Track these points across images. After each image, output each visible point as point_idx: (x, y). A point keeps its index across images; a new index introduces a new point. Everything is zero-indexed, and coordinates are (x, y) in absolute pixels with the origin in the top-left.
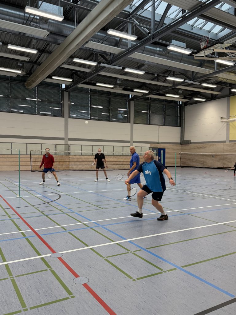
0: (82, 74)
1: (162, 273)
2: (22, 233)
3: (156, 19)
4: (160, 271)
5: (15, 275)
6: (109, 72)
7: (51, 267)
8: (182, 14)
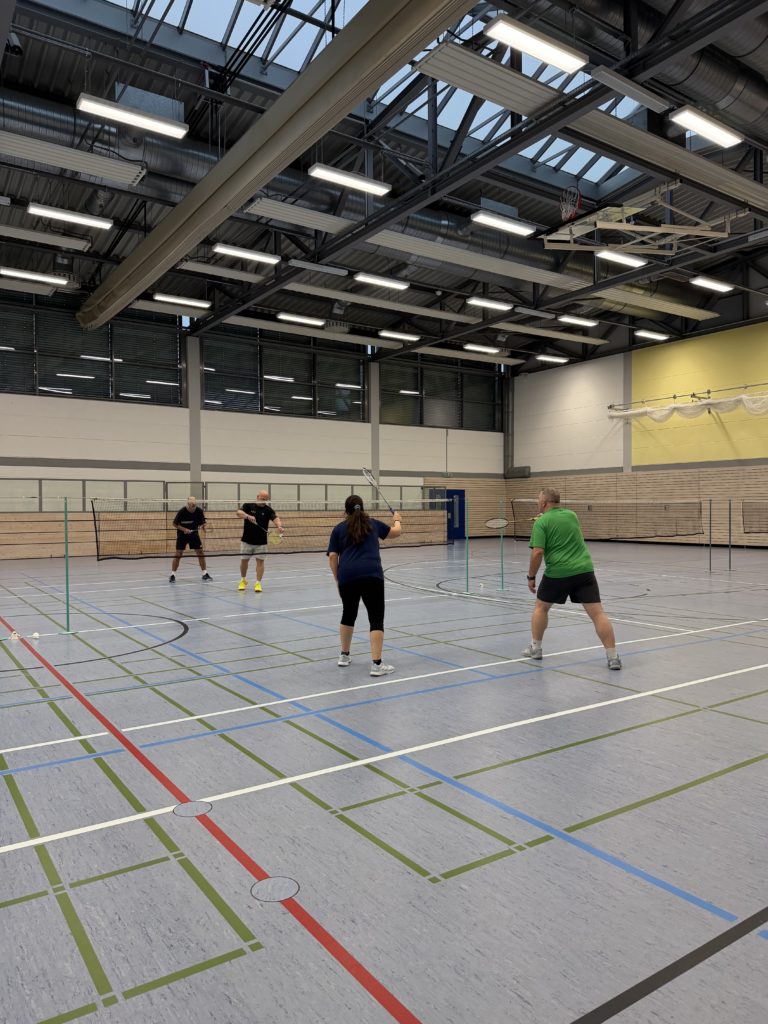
0: (236, 289)
1: (513, 852)
2: (84, 742)
3: (440, 142)
4: (505, 847)
5: (69, 881)
6: (314, 284)
7: (179, 850)
8: (513, 125)
